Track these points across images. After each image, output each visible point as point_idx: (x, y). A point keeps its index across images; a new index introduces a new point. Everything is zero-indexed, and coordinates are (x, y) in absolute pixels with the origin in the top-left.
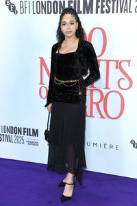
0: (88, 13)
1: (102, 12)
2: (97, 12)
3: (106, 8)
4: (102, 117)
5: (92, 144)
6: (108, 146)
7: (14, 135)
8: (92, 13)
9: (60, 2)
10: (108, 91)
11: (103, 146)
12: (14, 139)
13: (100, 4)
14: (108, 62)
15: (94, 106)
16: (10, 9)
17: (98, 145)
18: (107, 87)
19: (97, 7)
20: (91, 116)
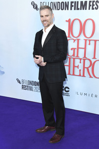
0: (83, 9)
1: (93, 9)
2: (89, 9)
3: (95, 6)
4: (91, 77)
5: (83, 94)
6: (94, 96)
7: (34, 86)
8: (86, 9)
9: (66, 2)
10: (95, 60)
11: (90, 95)
12: (34, 89)
13: (91, 4)
14: (95, 41)
15: (86, 69)
16: (34, 7)
17: (88, 95)
18: (94, 58)
19: (90, 5)
20: (84, 76)
